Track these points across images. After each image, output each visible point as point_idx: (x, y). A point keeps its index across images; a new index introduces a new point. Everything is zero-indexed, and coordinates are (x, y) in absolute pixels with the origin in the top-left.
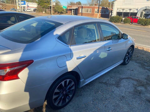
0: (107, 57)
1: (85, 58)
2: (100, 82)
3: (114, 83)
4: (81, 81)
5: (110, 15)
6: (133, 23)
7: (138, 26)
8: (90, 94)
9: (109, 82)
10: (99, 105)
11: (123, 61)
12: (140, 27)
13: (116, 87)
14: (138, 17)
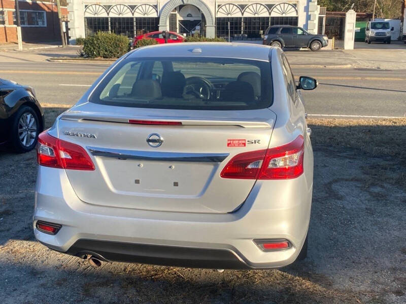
5: (64, 30)
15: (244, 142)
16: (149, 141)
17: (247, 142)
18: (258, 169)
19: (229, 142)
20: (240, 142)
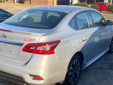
0: (99, 42)
1: (86, 41)
2: (94, 68)
3: (107, 67)
4: (84, 62)
5: (71, 1)
6: (102, 12)
7: (109, 15)
8: (91, 77)
9: (102, 67)
10: (102, 82)
11: (109, 48)
12: (111, 15)
13: (111, 69)
14: (106, 3)
15: (30, 39)
16: (3, 36)
17: (31, 40)
18: (33, 50)
19: (25, 39)
20: (29, 39)
